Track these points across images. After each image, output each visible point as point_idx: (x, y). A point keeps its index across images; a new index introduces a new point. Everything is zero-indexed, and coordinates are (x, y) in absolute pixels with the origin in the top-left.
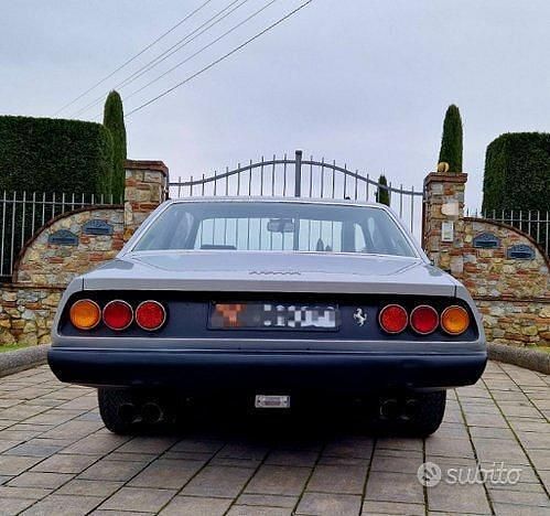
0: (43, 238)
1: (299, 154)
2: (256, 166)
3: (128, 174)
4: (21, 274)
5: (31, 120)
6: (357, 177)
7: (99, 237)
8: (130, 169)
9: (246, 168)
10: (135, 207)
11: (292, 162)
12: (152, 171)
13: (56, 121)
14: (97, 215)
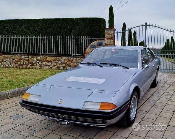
0: (89, 47)
1: (146, 23)
2: (135, 27)
3: (106, 31)
4: (85, 55)
5: (87, 18)
6: (161, 28)
7: (100, 46)
8: (106, 30)
9: (133, 28)
10: (107, 39)
11: (144, 26)
12: (111, 30)
13: (93, 18)
14: (100, 41)
